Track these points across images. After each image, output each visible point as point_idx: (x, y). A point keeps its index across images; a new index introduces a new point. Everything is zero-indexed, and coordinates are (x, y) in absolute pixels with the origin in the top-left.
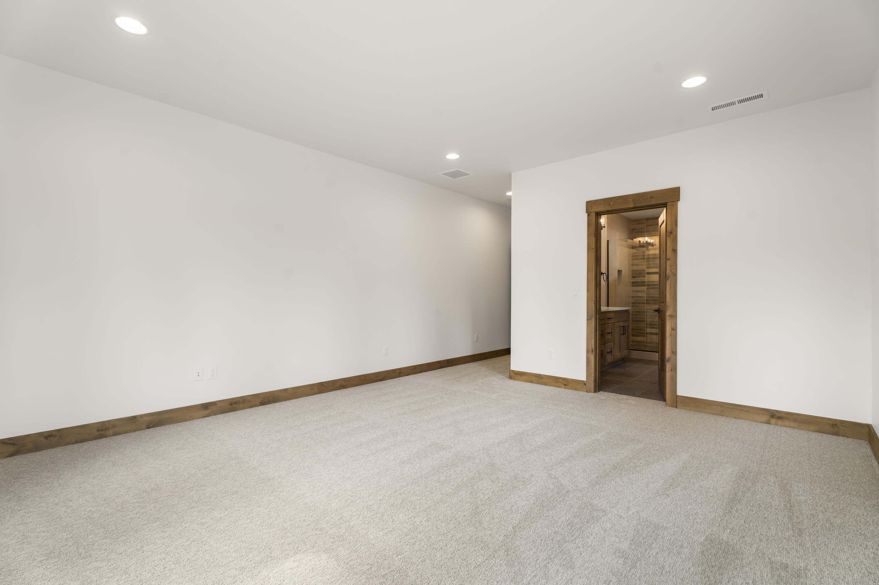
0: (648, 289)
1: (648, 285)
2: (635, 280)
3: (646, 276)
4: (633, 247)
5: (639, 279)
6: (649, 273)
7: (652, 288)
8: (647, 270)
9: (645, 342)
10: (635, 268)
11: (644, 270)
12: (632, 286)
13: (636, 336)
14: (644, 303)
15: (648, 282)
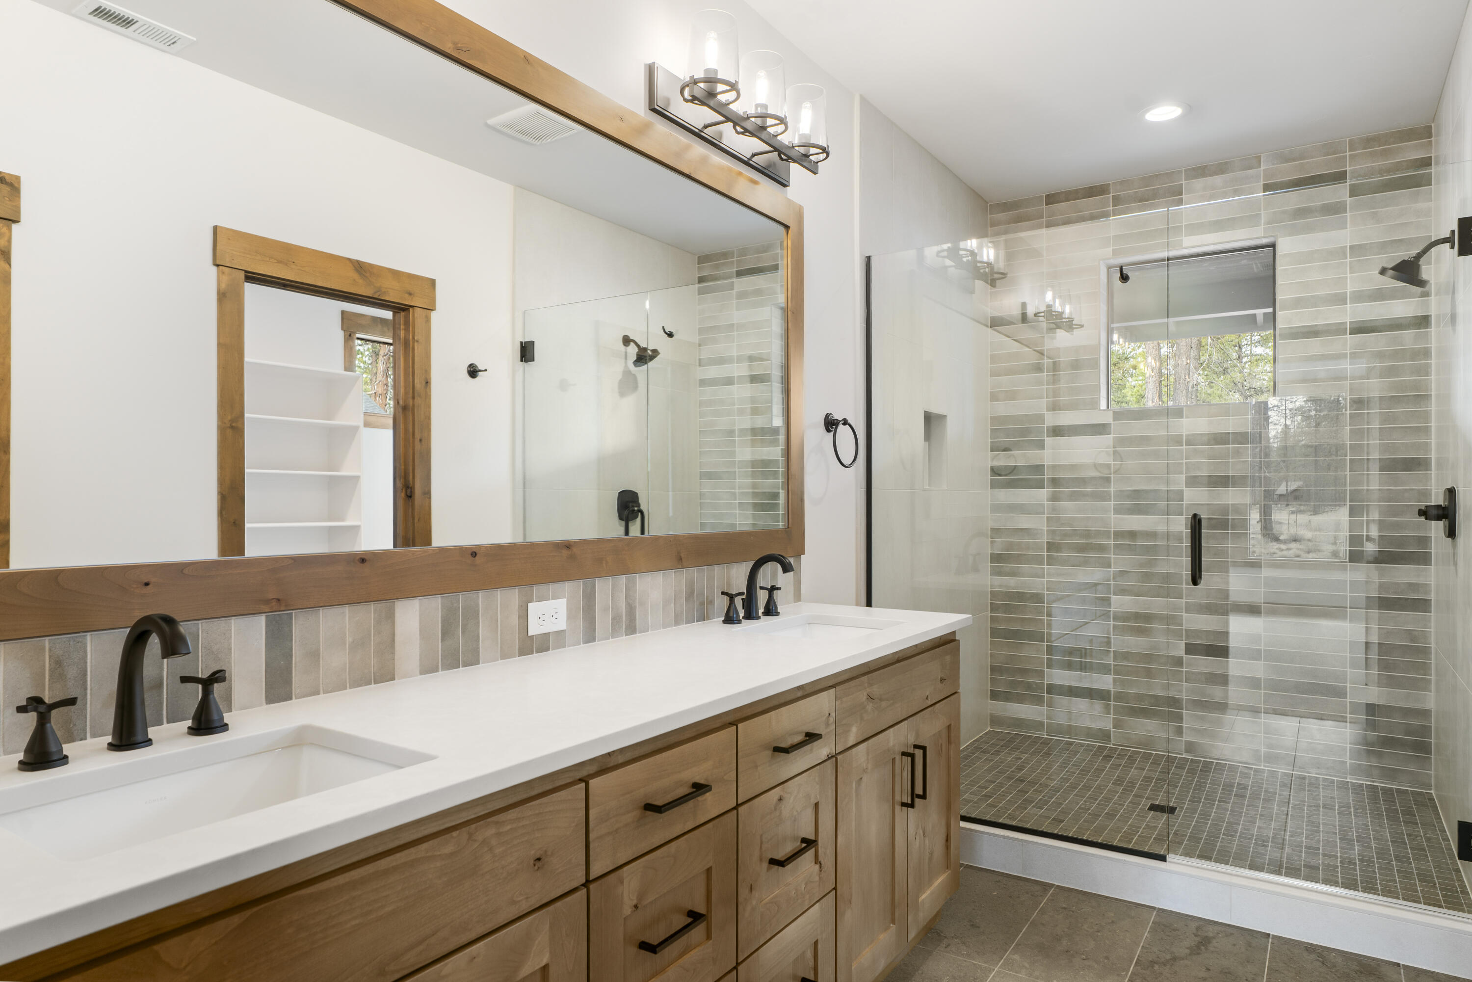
0: (1054, 498)
1: (1055, 482)
2: (1003, 461)
3: (1049, 441)
4: (995, 323)
5: (1020, 458)
6: (1057, 431)
7: (1073, 497)
8: (1052, 419)
9: (1041, 724)
10: (1004, 409)
11: (1040, 418)
12: (994, 485)
13: (1007, 697)
14: (1039, 560)
15: (1054, 467)
